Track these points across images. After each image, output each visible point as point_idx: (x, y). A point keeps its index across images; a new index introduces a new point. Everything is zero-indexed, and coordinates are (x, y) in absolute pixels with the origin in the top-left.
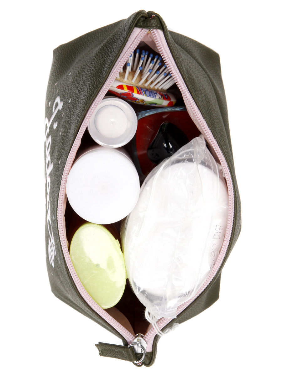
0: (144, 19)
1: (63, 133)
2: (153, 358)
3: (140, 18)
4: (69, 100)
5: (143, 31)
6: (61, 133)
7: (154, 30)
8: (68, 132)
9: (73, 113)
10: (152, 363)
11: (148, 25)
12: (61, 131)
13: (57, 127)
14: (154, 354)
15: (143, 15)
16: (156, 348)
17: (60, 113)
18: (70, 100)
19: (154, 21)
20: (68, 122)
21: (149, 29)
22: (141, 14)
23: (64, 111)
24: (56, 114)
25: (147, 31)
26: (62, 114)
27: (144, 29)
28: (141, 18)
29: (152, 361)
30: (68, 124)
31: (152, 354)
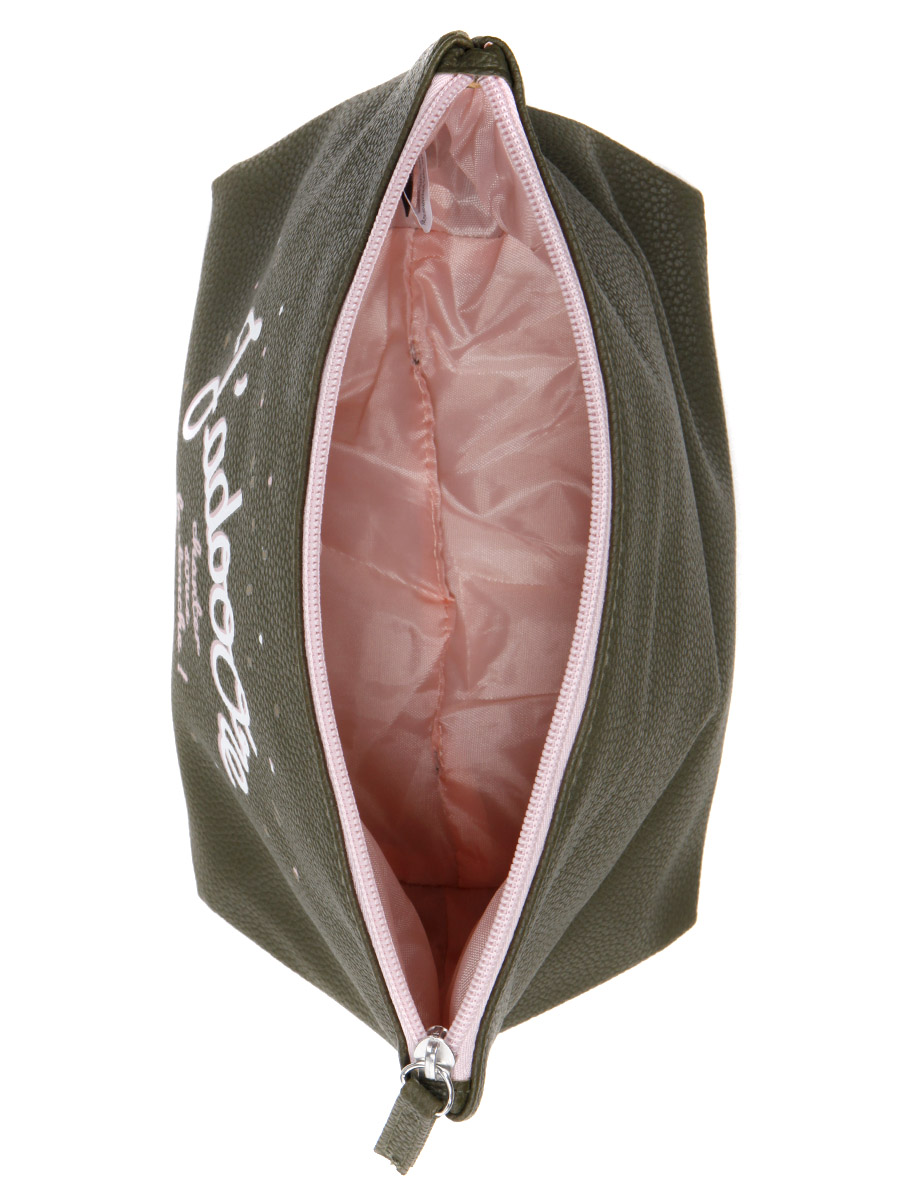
0: (462, 51)
1: (269, 399)
2: (472, 1097)
3: (450, 49)
4: (278, 308)
5: (455, 79)
6: (262, 401)
7: (490, 78)
8: (282, 393)
9: (294, 339)
10: (467, 1111)
11: (473, 65)
12: (263, 396)
13: (246, 390)
14: (474, 1086)
15: (459, 40)
16: (484, 1070)
17: (254, 348)
18: (282, 308)
19: (489, 57)
20: (280, 367)
21: (474, 76)
22: (452, 39)
23: (265, 342)
24: (243, 355)
25: (469, 79)
26: (262, 350)
27: (460, 76)
28: (454, 50)
29: (469, 1106)
30: (280, 373)
31: (470, 1088)
